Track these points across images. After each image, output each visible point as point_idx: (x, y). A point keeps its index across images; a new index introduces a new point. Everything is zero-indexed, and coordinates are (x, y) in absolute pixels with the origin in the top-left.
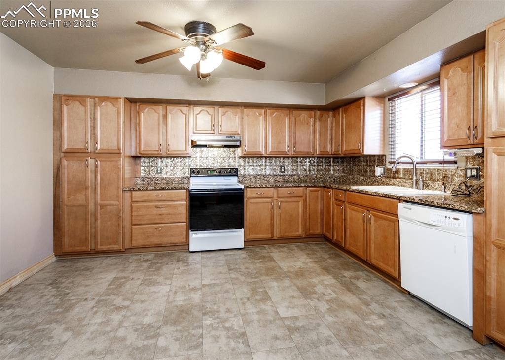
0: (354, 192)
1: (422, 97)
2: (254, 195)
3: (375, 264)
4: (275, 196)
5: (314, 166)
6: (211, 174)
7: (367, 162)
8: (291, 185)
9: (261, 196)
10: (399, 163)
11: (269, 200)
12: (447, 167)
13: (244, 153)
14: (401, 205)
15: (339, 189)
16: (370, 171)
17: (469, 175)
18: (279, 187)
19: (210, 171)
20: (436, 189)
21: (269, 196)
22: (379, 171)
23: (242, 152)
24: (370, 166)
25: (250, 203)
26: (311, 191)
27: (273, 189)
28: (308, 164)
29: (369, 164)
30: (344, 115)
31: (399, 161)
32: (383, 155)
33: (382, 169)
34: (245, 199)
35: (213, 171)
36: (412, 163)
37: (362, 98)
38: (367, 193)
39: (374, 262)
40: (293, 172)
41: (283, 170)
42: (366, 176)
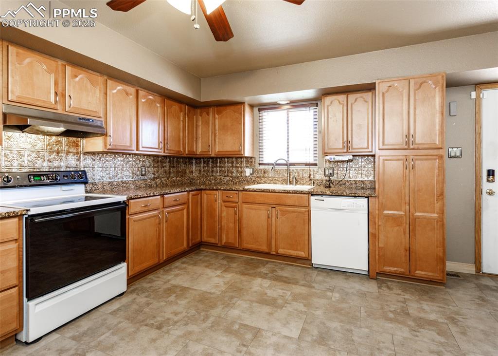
0: (255, 191)
1: (288, 114)
2: (138, 209)
3: (283, 253)
4: (161, 206)
5: (174, 167)
6: (39, 183)
7: (233, 163)
8: (178, 190)
9: (146, 209)
10: (277, 165)
11: (156, 212)
12: (312, 168)
13: (108, 147)
14: (313, 198)
15: (232, 190)
16: (237, 171)
17: (327, 173)
18: (166, 194)
19: (34, 176)
20: (303, 184)
21: (155, 207)
22: (248, 172)
23: (106, 146)
24: (236, 167)
25: (134, 221)
26: (193, 195)
27: (159, 197)
28: (168, 164)
29: (234, 165)
30: (217, 116)
31: (278, 162)
32: (251, 158)
33: (251, 170)
34: (127, 217)
35: (40, 176)
36: (286, 165)
37: (242, 103)
38: (274, 191)
39: (281, 251)
40: (154, 174)
41: (144, 173)
42: (231, 177)
